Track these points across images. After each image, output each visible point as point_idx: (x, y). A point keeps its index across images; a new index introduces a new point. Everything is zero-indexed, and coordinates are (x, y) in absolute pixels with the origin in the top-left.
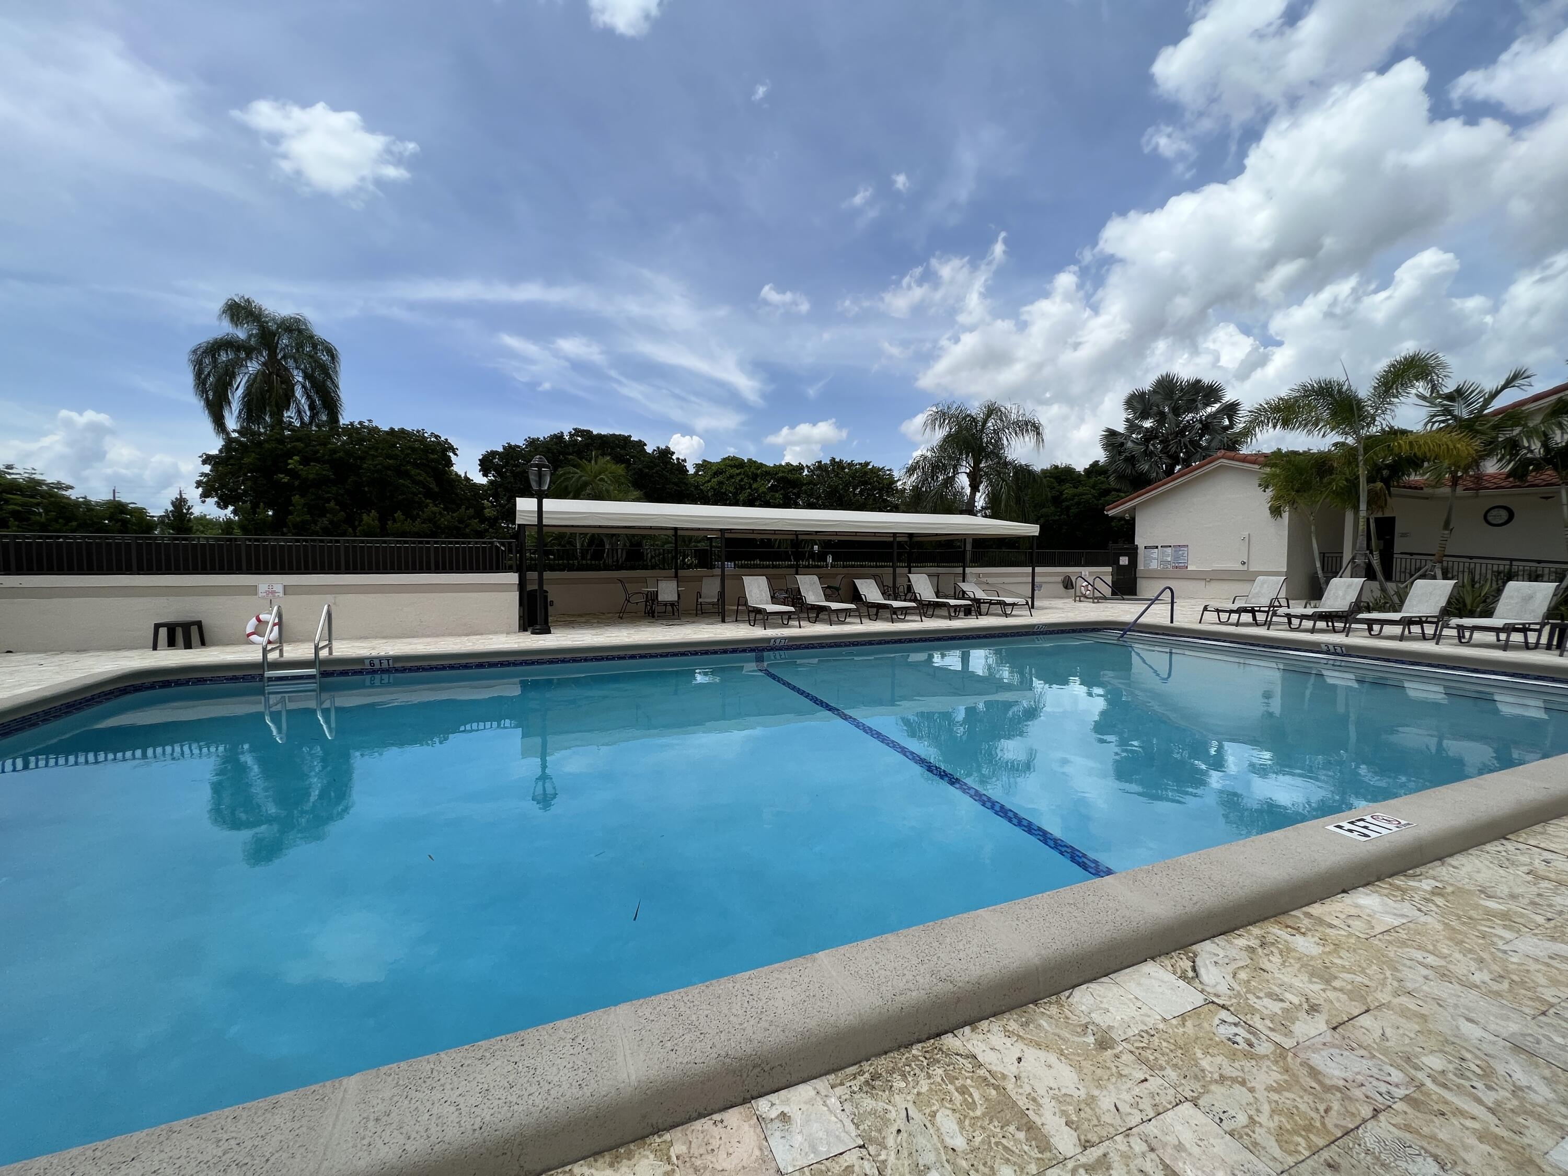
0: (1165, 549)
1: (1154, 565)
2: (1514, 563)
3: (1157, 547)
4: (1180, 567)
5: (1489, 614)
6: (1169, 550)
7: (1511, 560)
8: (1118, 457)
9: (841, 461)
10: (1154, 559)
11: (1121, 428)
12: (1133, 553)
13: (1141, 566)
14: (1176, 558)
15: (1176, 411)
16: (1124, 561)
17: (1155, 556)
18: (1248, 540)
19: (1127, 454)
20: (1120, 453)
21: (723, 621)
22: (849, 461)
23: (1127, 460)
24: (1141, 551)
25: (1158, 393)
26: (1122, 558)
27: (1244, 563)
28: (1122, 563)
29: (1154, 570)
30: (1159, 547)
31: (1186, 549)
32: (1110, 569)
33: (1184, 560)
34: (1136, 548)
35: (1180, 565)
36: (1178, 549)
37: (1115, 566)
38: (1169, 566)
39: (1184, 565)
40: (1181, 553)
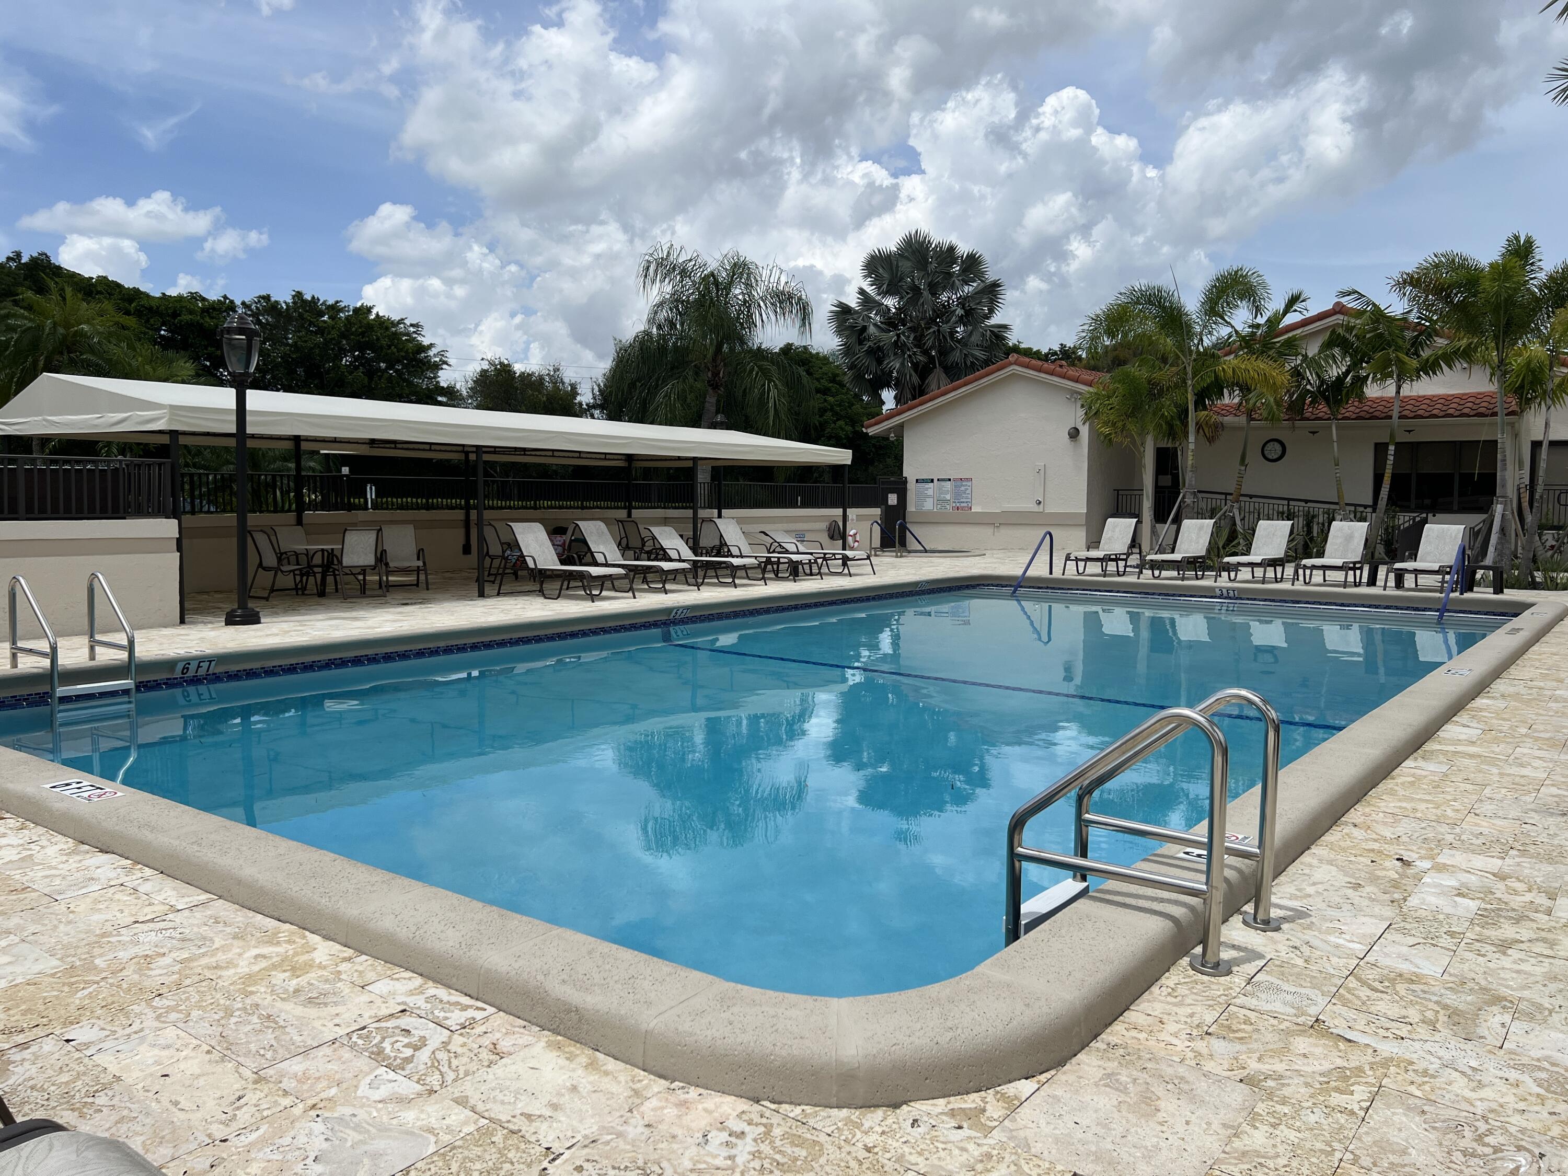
0: (943, 483)
1: (929, 505)
2: (1291, 503)
3: (932, 481)
4: (963, 508)
5: (1321, 554)
6: (948, 485)
7: (1289, 500)
8: (858, 347)
9: (314, 300)
10: (929, 497)
11: (853, 301)
12: (901, 488)
13: (911, 507)
14: (957, 495)
15: (934, 290)
16: (893, 499)
17: (930, 492)
18: (1043, 472)
19: (870, 343)
20: (861, 342)
21: (482, 595)
22: (331, 302)
23: (870, 351)
24: (911, 486)
25: (907, 258)
26: (890, 495)
27: (1040, 503)
28: (890, 503)
29: (929, 513)
30: (935, 481)
31: (969, 484)
32: (877, 511)
33: (967, 498)
34: (905, 481)
35: (963, 505)
36: (959, 483)
37: (883, 507)
38: (948, 507)
39: (965, 505)
40: (963, 488)
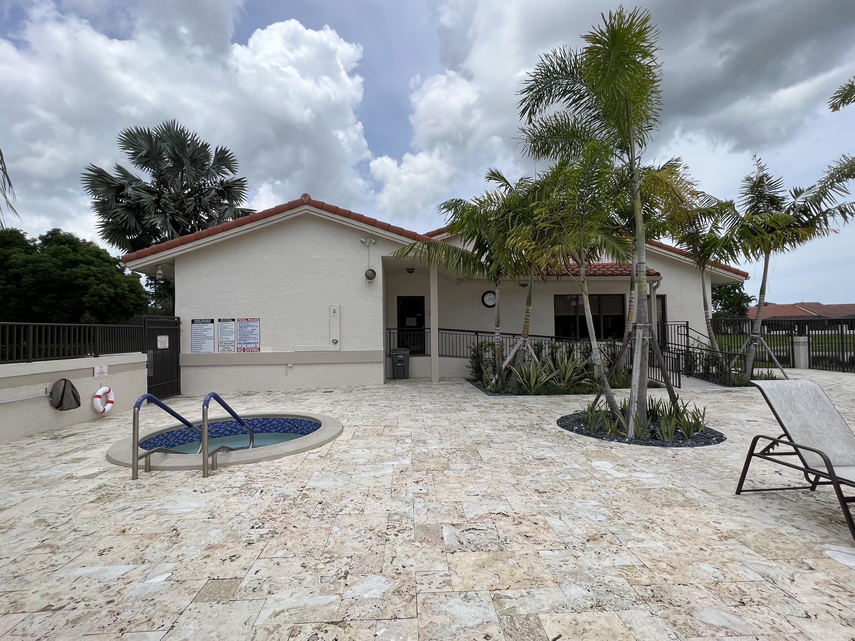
0: (225, 324)
1: (207, 347)
3: (212, 321)
4: (249, 349)
6: (232, 325)
10: (208, 338)
12: (173, 329)
13: (186, 350)
14: (243, 336)
16: (163, 342)
17: (210, 334)
18: (338, 313)
24: (186, 328)
26: (159, 338)
27: (337, 342)
28: (160, 346)
29: (208, 355)
30: (216, 321)
31: (256, 324)
32: (141, 357)
33: (254, 338)
34: (178, 322)
35: (249, 346)
36: (245, 324)
37: (151, 352)
38: (232, 348)
39: (253, 346)
40: (249, 329)
